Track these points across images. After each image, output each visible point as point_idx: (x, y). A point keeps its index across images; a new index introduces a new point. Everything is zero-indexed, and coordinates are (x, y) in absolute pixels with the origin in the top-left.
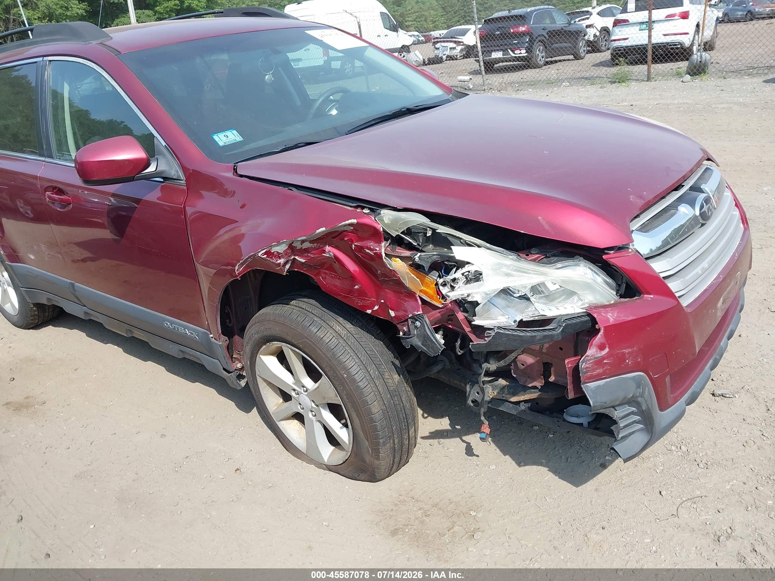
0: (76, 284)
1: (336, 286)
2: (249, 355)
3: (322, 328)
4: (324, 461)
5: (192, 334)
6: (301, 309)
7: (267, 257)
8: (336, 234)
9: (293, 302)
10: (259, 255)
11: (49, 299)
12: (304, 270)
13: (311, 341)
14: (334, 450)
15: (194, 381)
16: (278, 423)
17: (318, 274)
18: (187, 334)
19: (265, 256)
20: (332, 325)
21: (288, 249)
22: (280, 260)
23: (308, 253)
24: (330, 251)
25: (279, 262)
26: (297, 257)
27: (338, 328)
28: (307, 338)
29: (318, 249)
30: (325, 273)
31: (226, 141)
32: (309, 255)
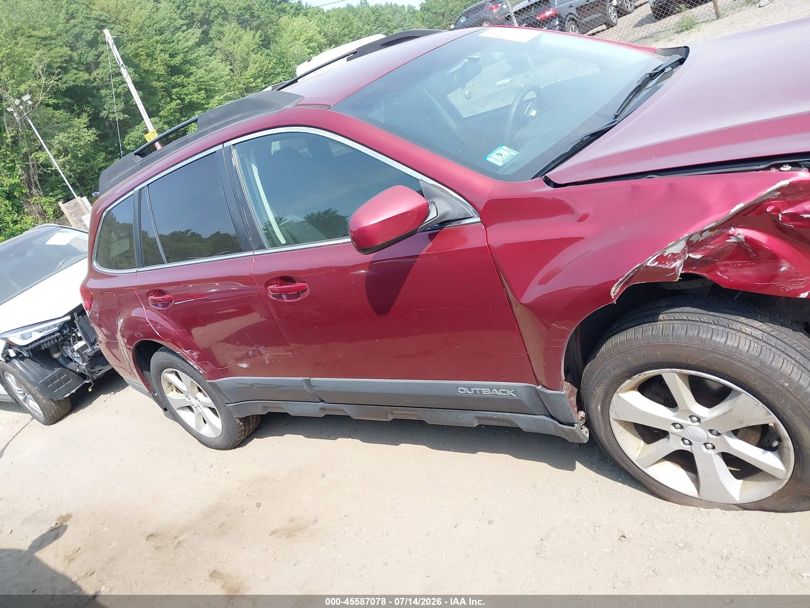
0: (312, 379)
1: (746, 277)
2: (601, 397)
3: (730, 335)
4: (735, 500)
5: (506, 392)
6: (683, 322)
7: (658, 264)
8: (751, 209)
9: (661, 317)
10: (648, 265)
11: (265, 407)
12: (692, 270)
13: (721, 354)
14: (743, 484)
15: (474, 451)
16: (646, 470)
17: (715, 268)
18: (497, 395)
19: (657, 263)
20: (738, 328)
21: (685, 247)
22: (676, 263)
23: (706, 245)
24: (741, 233)
25: (673, 266)
26: (691, 255)
27: (748, 330)
28: (715, 352)
29: (720, 235)
30: (726, 265)
31: (503, 159)
32: (707, 247)
